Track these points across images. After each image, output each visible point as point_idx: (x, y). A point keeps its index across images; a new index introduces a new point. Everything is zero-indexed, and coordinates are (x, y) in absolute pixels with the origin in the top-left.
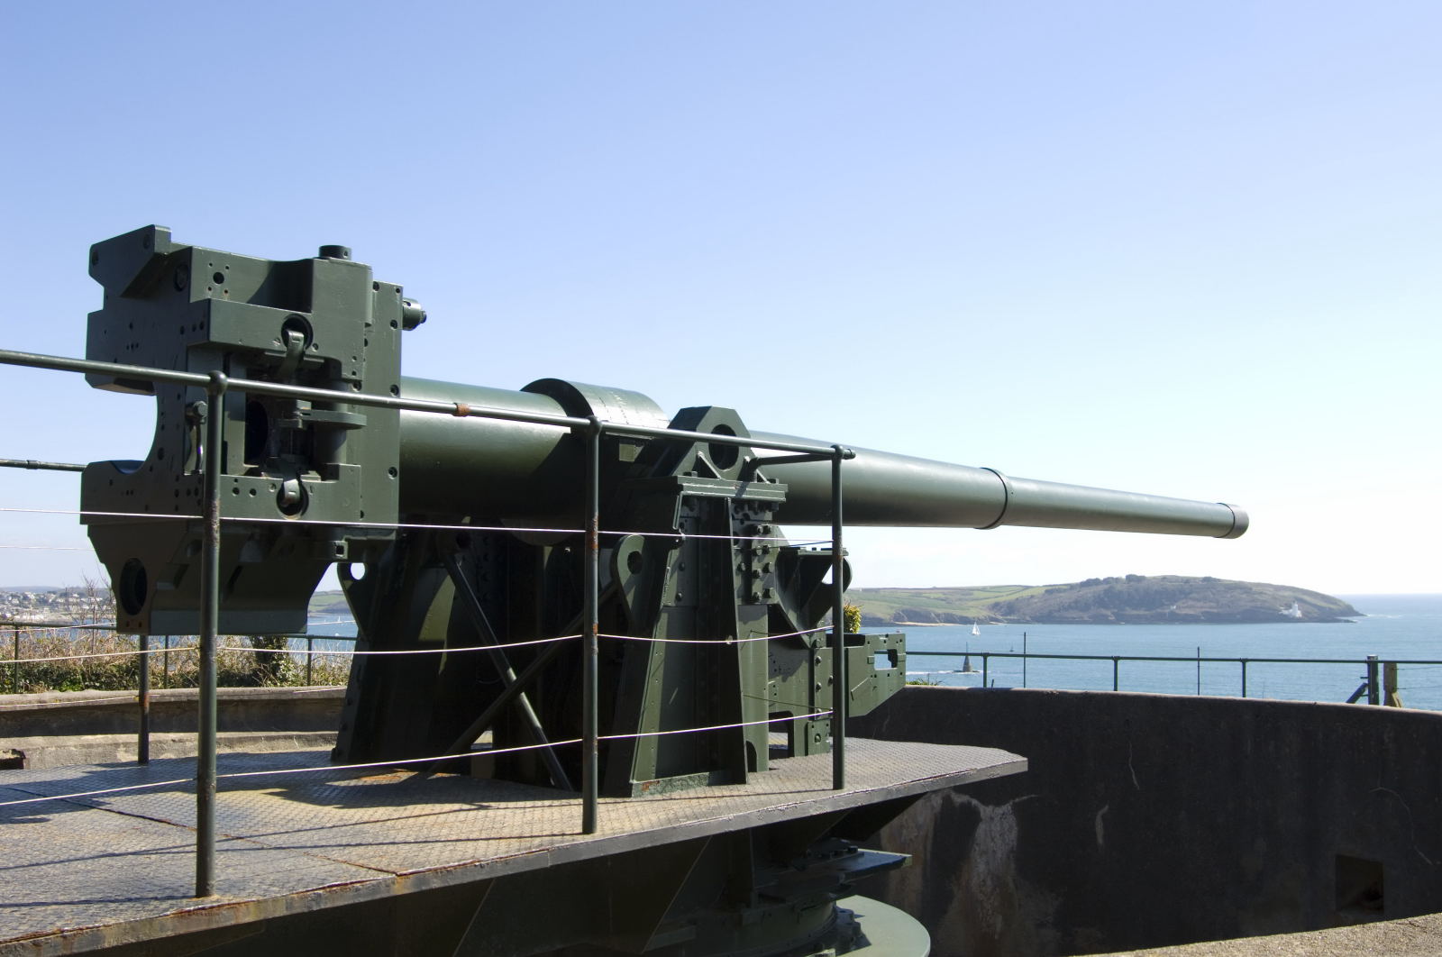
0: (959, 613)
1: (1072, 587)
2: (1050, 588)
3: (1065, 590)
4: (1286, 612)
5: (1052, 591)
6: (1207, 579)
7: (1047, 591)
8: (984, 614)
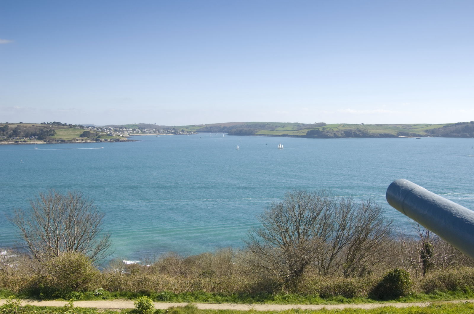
1: (452, 125)
2: (445, 125)
3: (450, 126)
5: (446, 126)
7: (444, 126)
8: (425, 134)
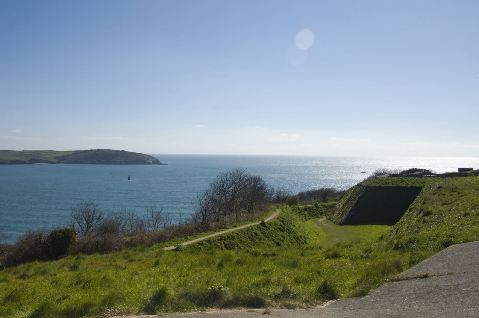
0: (49, 160)
3: (79, 153)
4: (148, 161)
6: (123, 151)
8: (56, 160)
